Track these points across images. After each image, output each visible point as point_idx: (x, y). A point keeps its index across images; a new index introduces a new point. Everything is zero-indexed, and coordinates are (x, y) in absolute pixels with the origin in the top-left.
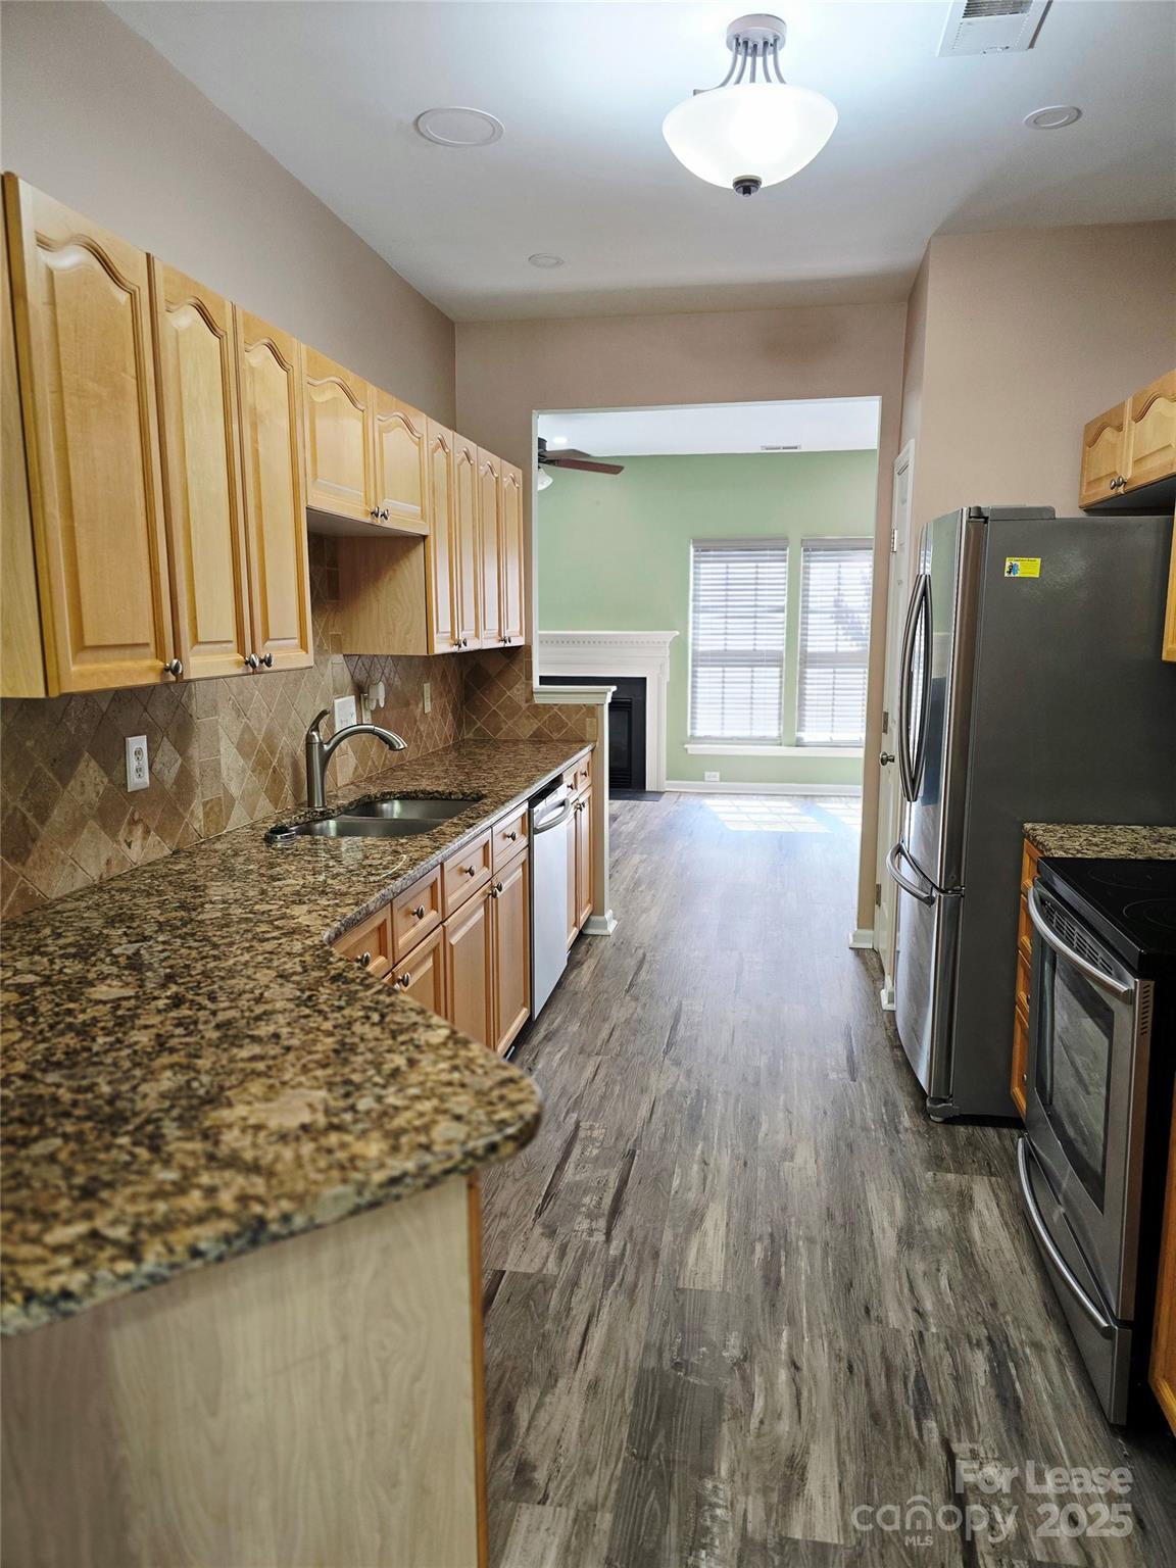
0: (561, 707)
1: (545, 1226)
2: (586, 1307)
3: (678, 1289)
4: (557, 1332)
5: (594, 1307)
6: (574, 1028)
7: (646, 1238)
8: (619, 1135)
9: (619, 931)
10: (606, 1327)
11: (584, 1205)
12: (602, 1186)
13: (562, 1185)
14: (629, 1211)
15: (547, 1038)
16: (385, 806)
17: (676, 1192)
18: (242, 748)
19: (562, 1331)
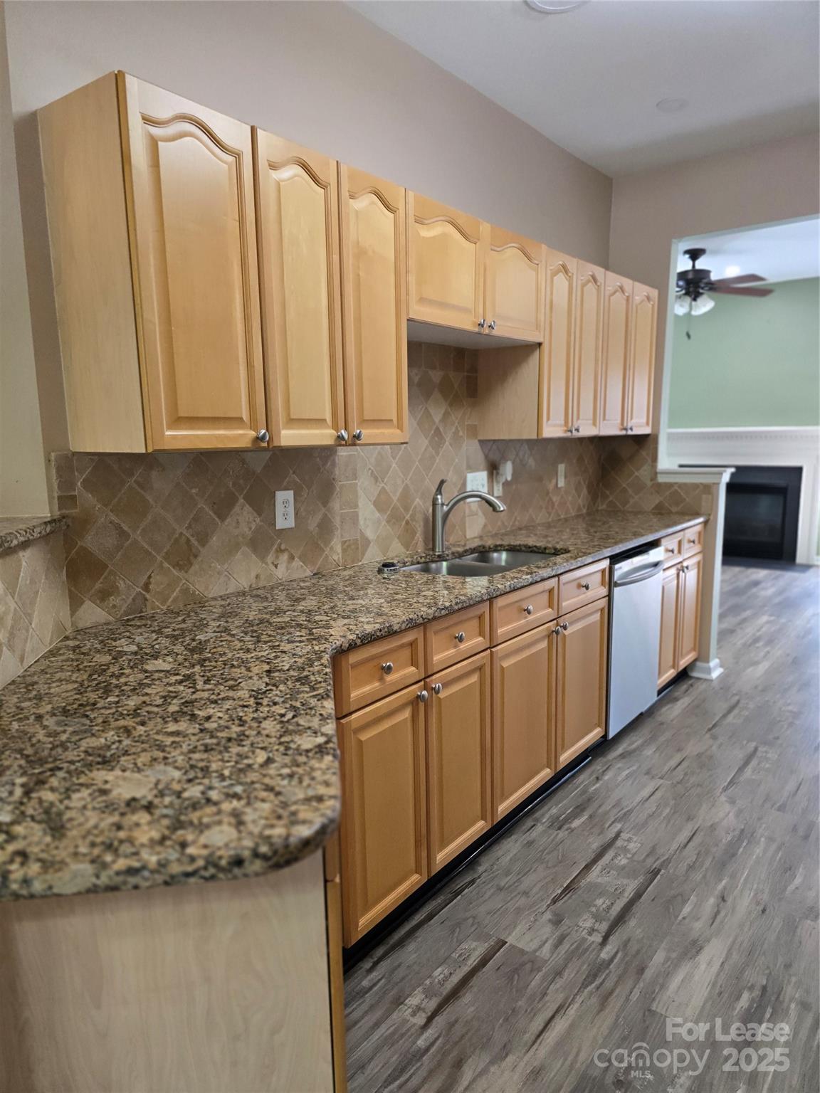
0: (681, 486)
1: (555, 914)
2: (560, 998)
3: (649, 1010)
4: (526, 1011)
5: (567, 998)
6: (649, 752)
7: (638, 952)
8: (652, 851)
9: (722, 678)
10: (569, 1022)
11: (595, 906)
12: (618, 894)
13: (583, 883)
14: (632, 923)
15: (622, 756)
16: (495, 555)
17: (684, 918)
18: (380, 504)
19: (530, 1013)
